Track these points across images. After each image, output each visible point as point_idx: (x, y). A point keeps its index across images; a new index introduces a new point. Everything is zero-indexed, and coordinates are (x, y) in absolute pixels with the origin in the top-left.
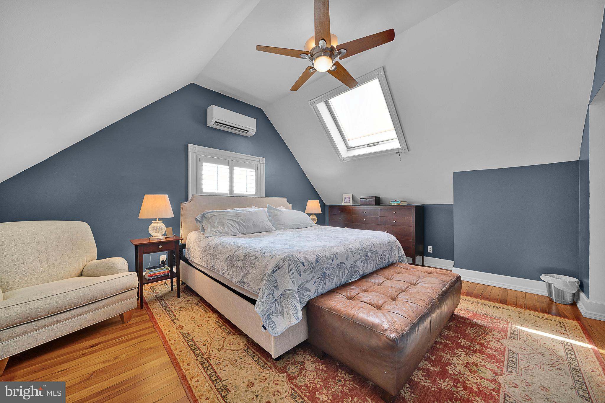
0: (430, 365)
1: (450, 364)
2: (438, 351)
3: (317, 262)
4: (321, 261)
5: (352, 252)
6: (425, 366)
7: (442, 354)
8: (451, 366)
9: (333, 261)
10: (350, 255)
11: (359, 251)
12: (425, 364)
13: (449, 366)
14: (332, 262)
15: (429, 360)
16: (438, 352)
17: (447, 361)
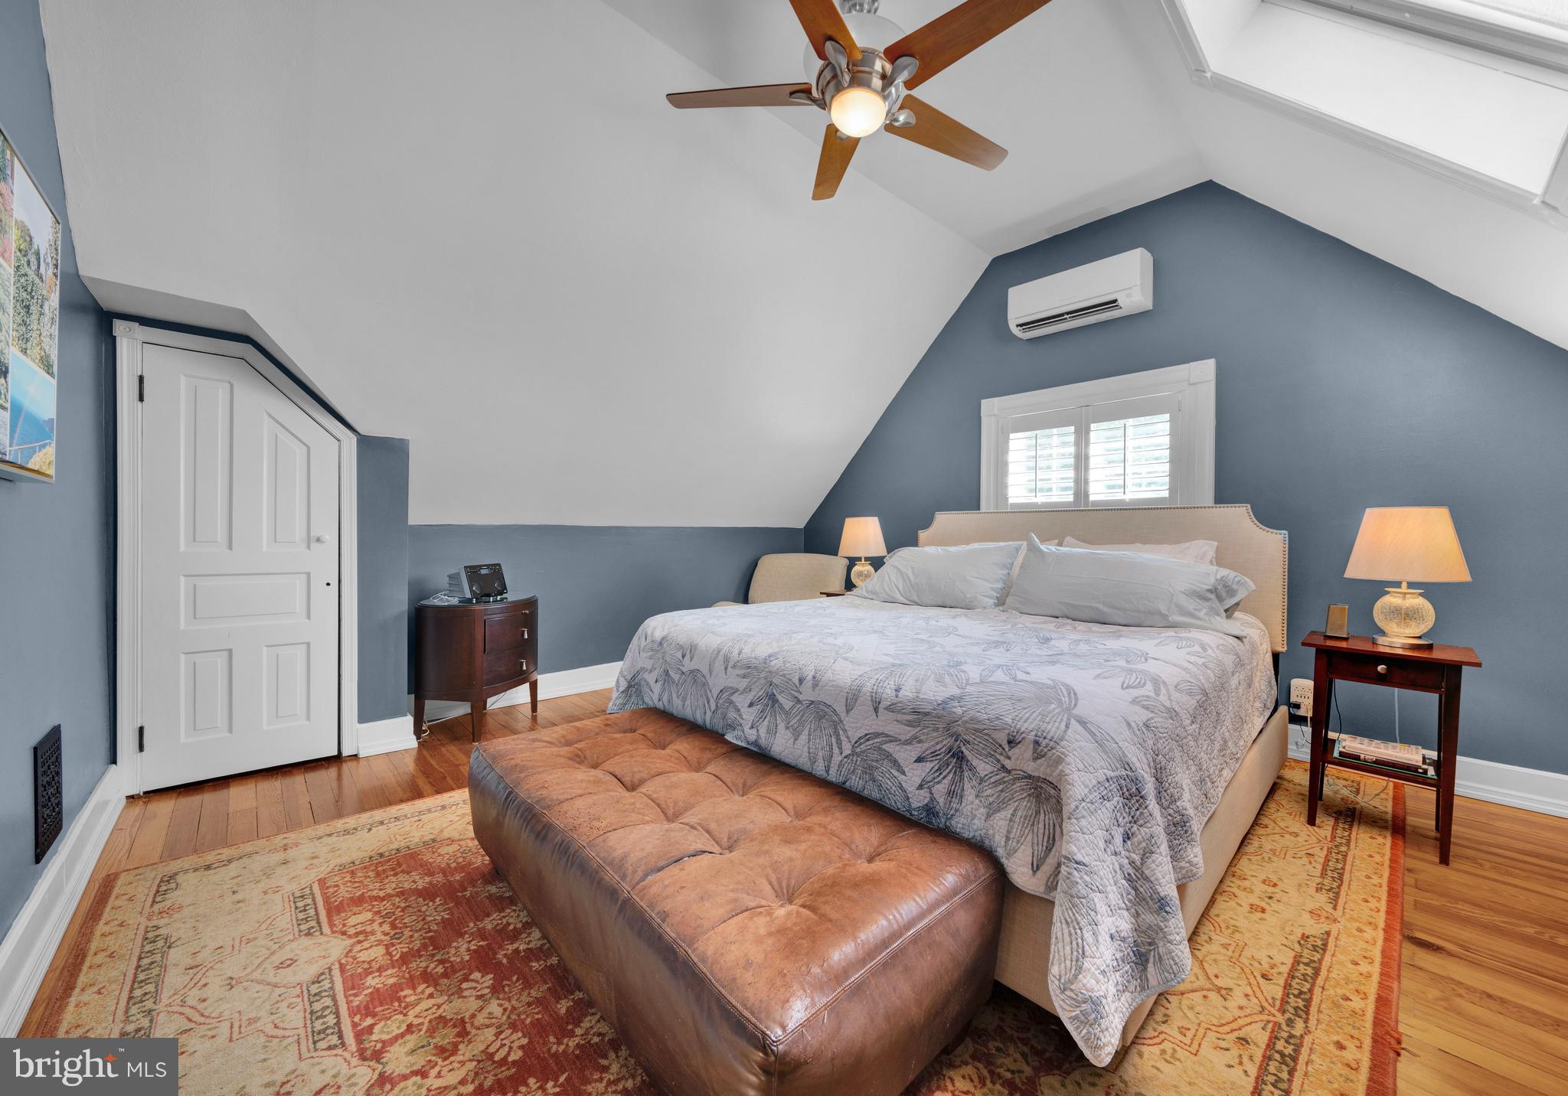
0: (521, 948)
1: (496, 990)
2: (549, 989)
3: (661, 644)
4: (665, 645)
5: (727, 660)
6: (527, 940)
7: (533, 993)
8: (488, 987)
9: (683, 657)
10: (719, 665)
11: (750, 669)
12: (530, 941)
13: (491, 982)
14: (681, 658)
15: (532, 954)
16: (546, 987)
17: (507, 989)
